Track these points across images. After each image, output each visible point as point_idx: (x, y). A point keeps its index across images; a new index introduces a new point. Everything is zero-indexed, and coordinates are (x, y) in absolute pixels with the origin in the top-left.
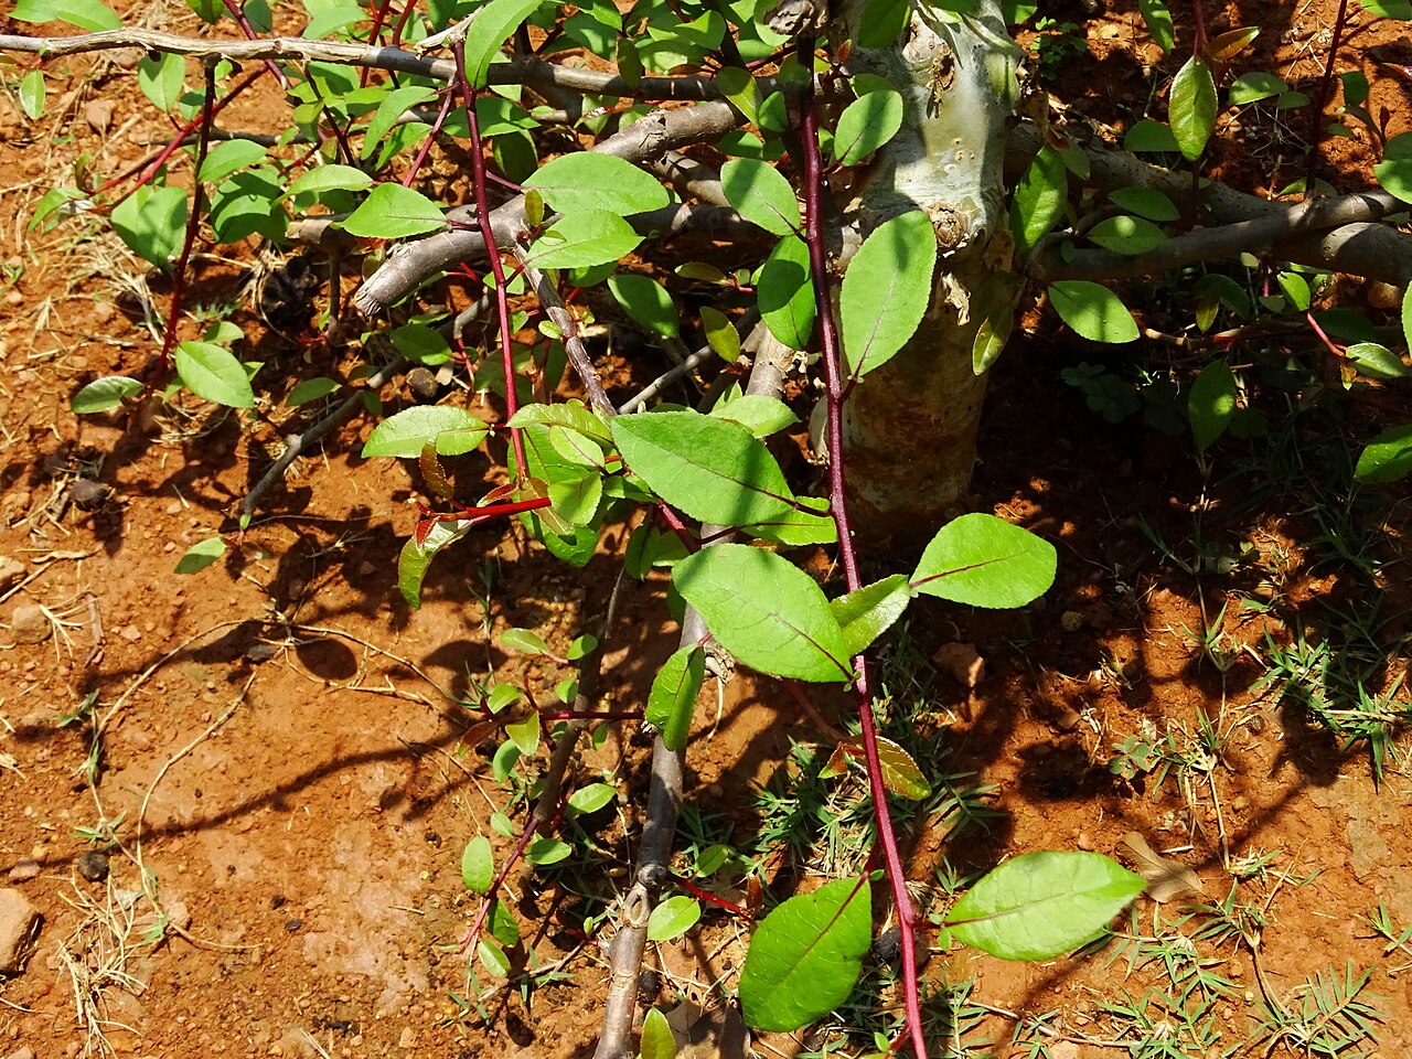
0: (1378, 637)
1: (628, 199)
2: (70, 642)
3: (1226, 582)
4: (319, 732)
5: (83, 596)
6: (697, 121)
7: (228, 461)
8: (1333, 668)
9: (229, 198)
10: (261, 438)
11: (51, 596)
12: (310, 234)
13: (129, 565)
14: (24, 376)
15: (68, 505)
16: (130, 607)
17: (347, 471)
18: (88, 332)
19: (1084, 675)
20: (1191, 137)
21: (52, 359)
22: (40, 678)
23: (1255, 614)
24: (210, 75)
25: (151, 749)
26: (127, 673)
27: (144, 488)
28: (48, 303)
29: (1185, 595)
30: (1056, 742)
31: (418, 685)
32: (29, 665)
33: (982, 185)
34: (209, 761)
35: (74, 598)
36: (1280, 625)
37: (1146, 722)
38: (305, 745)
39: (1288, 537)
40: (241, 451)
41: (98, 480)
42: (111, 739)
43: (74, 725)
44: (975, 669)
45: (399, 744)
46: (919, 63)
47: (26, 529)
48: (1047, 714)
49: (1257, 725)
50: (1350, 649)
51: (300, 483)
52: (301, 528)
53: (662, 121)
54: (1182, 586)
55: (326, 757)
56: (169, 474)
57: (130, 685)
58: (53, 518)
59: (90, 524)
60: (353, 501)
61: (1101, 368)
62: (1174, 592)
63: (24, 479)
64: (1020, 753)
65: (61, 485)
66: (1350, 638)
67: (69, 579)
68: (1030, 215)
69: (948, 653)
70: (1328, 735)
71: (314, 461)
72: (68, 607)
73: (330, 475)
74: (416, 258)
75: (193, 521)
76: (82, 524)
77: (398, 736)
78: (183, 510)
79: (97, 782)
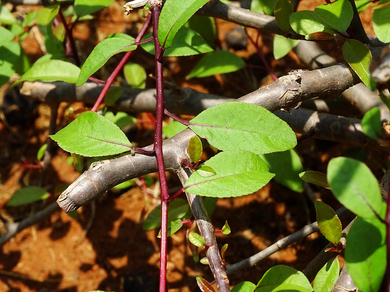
1: (266, 140)
6: (326, 80)
12: (38, 93)
17: (48, 243)
51: (13, 247)
52: (10, 282)
53: (299, 81)
60: (51, 266)
71: (26, 231)
73: (36, 244)
74: (106, 173)
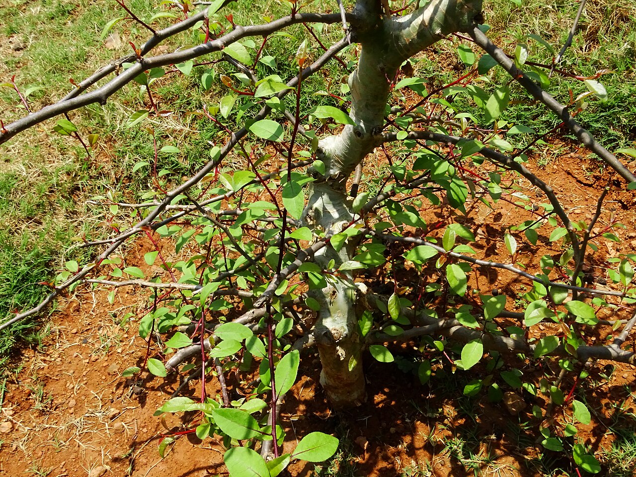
0: (477, 437)
2: (129, 433)
3: (435, 419)
4: (190, 460)
5: (134, 420)
7: (175, 381)
8: (464, 447)
9: (163, 321)
10: (183, 375)
11: (126, 419)
13: (147, 410)
14: (125, 357)
15: (133, 393)
16: (145, 423)
18: (142, 345)
19: (396, 447)
20: (394, 314)
21: (133, 353)
22: (120, 442)
23: (443, 429)
24: (156, 292)
25: (146, 464)
26: (143, 442)
27: (153, 389)
28: (134, 337)
29: (424, 423)
30: (388, 466)
31: (218, 447)
32: (118, 439)
33: (347, 322)
34: (161, 468)
35: (131, 420)
36: (450, 433)
37: (413, 461)
38: (186, 464)
39: (453, 406)
40: (178, 379)
41: (141, 387)
42: (136, 461)
43: (127, 457)
44: (366, 445)
45: (211, 464)
46: (326, 293)
47: (121, 401)
48: (386, 458)
49: (443, 463)
50: (469, 440)
51: (193, 387)
53: (253, 313)
54: (424, 420)
55: (192, 468)
56: (159, 384)
57: (143, 445)
58: (128, 397)
59: (138, 399)
61: (403, 357)
62: (421, 422)
63: (122, 386)
64: (377, 470)
65: (131, 388)
66: (469, 437)
67: (131, 414)
68: (363, 328)
69: (359, 439)
70: (462, 467)
71: (197, 381)
72: (130, 422)
74: (182, 353)
75: (164, 398)
76: (135, 399)
77: (212, 462)
78: (162, 395)
79: (131, 475)
